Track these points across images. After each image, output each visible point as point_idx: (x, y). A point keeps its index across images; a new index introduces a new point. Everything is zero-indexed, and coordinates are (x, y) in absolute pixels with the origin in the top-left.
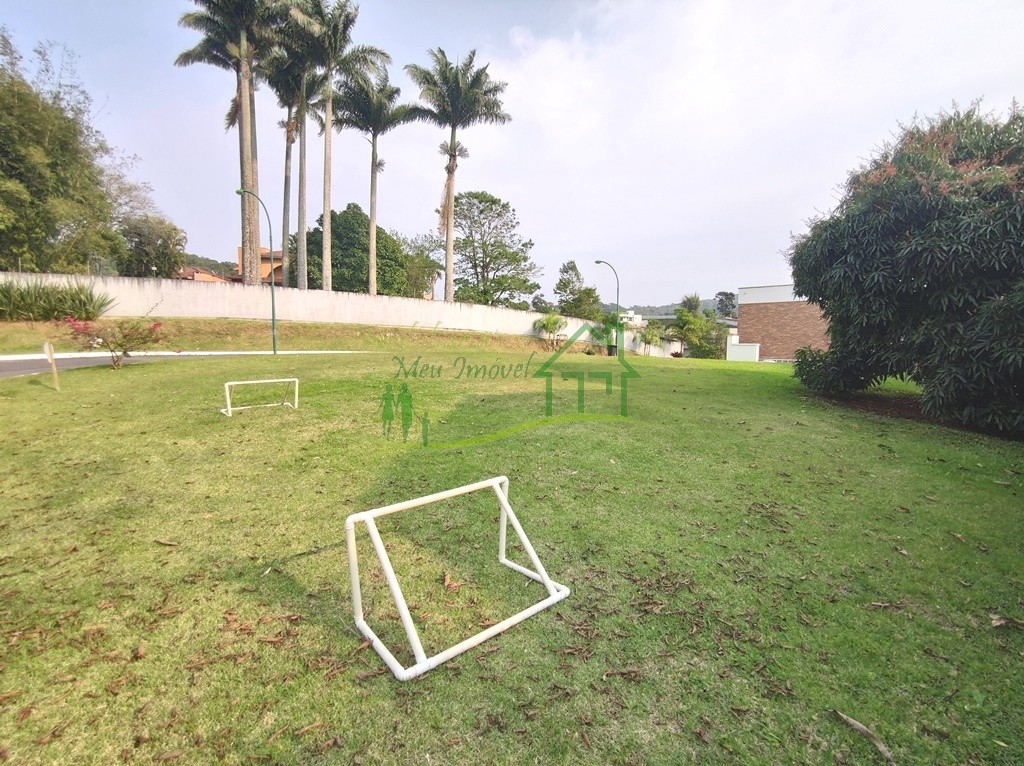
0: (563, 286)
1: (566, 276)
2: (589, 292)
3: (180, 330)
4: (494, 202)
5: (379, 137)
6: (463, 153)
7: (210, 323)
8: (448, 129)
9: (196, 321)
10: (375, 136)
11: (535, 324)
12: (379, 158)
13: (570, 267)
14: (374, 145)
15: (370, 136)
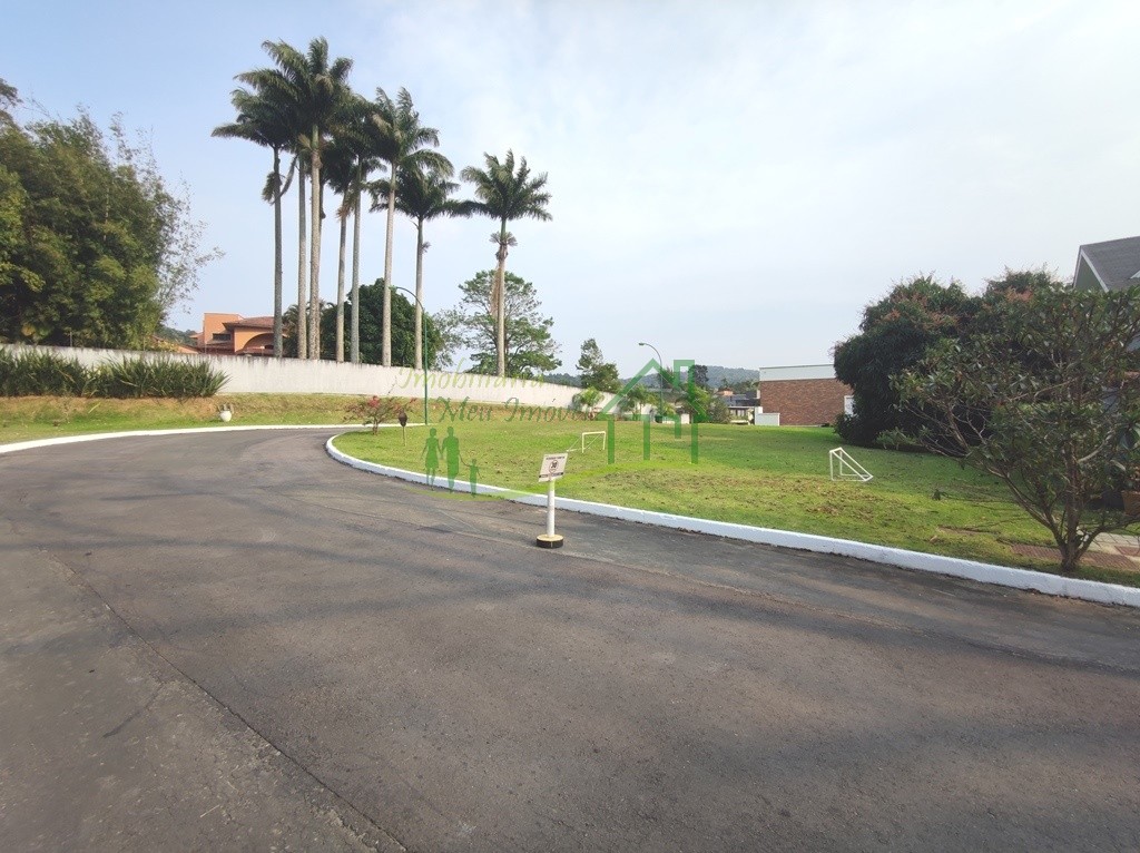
0: (585, 361)
1: (587, 353)
2: (610, 368)
4: (519, 281)
5: (425, 221)
6: (512, 241)
7: (310, 398)
8: (499, 220)
9: (298, 397)
10: (421, 220)
11: (574, 398)
12: (424, 242)
13: (590, 345)
14: (420, 228)
15: (416, 220)
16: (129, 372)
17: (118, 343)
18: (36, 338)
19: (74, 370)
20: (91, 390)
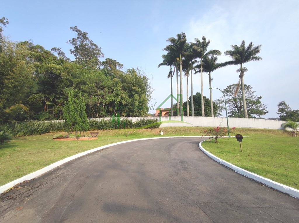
0: (281, 110)
1: (281, 107)
3: (176, 130)
5: (211, 73)
8: (239, 64)
11: (281, 125)
12: (211, 78)
13: (282, 104)
14: (210, 75)
15: (208, 73)
16: (141, 122)
17: (139, 115)
18: (125, 115)
19: (131, 122)
20: (134, 127)
